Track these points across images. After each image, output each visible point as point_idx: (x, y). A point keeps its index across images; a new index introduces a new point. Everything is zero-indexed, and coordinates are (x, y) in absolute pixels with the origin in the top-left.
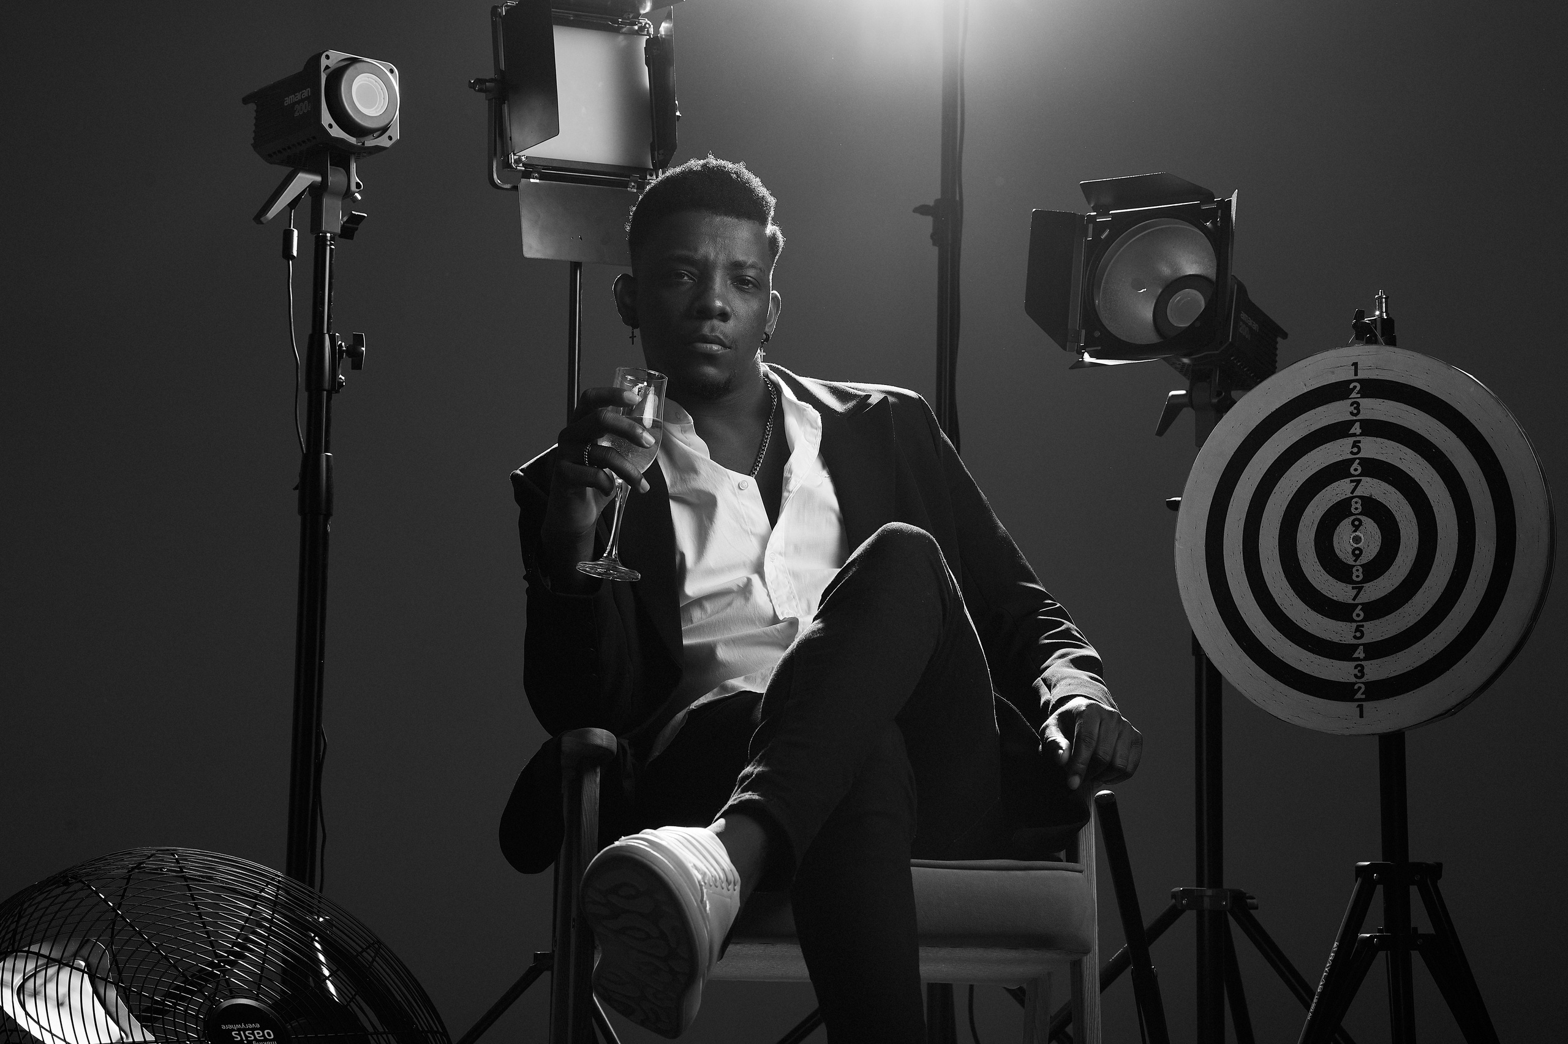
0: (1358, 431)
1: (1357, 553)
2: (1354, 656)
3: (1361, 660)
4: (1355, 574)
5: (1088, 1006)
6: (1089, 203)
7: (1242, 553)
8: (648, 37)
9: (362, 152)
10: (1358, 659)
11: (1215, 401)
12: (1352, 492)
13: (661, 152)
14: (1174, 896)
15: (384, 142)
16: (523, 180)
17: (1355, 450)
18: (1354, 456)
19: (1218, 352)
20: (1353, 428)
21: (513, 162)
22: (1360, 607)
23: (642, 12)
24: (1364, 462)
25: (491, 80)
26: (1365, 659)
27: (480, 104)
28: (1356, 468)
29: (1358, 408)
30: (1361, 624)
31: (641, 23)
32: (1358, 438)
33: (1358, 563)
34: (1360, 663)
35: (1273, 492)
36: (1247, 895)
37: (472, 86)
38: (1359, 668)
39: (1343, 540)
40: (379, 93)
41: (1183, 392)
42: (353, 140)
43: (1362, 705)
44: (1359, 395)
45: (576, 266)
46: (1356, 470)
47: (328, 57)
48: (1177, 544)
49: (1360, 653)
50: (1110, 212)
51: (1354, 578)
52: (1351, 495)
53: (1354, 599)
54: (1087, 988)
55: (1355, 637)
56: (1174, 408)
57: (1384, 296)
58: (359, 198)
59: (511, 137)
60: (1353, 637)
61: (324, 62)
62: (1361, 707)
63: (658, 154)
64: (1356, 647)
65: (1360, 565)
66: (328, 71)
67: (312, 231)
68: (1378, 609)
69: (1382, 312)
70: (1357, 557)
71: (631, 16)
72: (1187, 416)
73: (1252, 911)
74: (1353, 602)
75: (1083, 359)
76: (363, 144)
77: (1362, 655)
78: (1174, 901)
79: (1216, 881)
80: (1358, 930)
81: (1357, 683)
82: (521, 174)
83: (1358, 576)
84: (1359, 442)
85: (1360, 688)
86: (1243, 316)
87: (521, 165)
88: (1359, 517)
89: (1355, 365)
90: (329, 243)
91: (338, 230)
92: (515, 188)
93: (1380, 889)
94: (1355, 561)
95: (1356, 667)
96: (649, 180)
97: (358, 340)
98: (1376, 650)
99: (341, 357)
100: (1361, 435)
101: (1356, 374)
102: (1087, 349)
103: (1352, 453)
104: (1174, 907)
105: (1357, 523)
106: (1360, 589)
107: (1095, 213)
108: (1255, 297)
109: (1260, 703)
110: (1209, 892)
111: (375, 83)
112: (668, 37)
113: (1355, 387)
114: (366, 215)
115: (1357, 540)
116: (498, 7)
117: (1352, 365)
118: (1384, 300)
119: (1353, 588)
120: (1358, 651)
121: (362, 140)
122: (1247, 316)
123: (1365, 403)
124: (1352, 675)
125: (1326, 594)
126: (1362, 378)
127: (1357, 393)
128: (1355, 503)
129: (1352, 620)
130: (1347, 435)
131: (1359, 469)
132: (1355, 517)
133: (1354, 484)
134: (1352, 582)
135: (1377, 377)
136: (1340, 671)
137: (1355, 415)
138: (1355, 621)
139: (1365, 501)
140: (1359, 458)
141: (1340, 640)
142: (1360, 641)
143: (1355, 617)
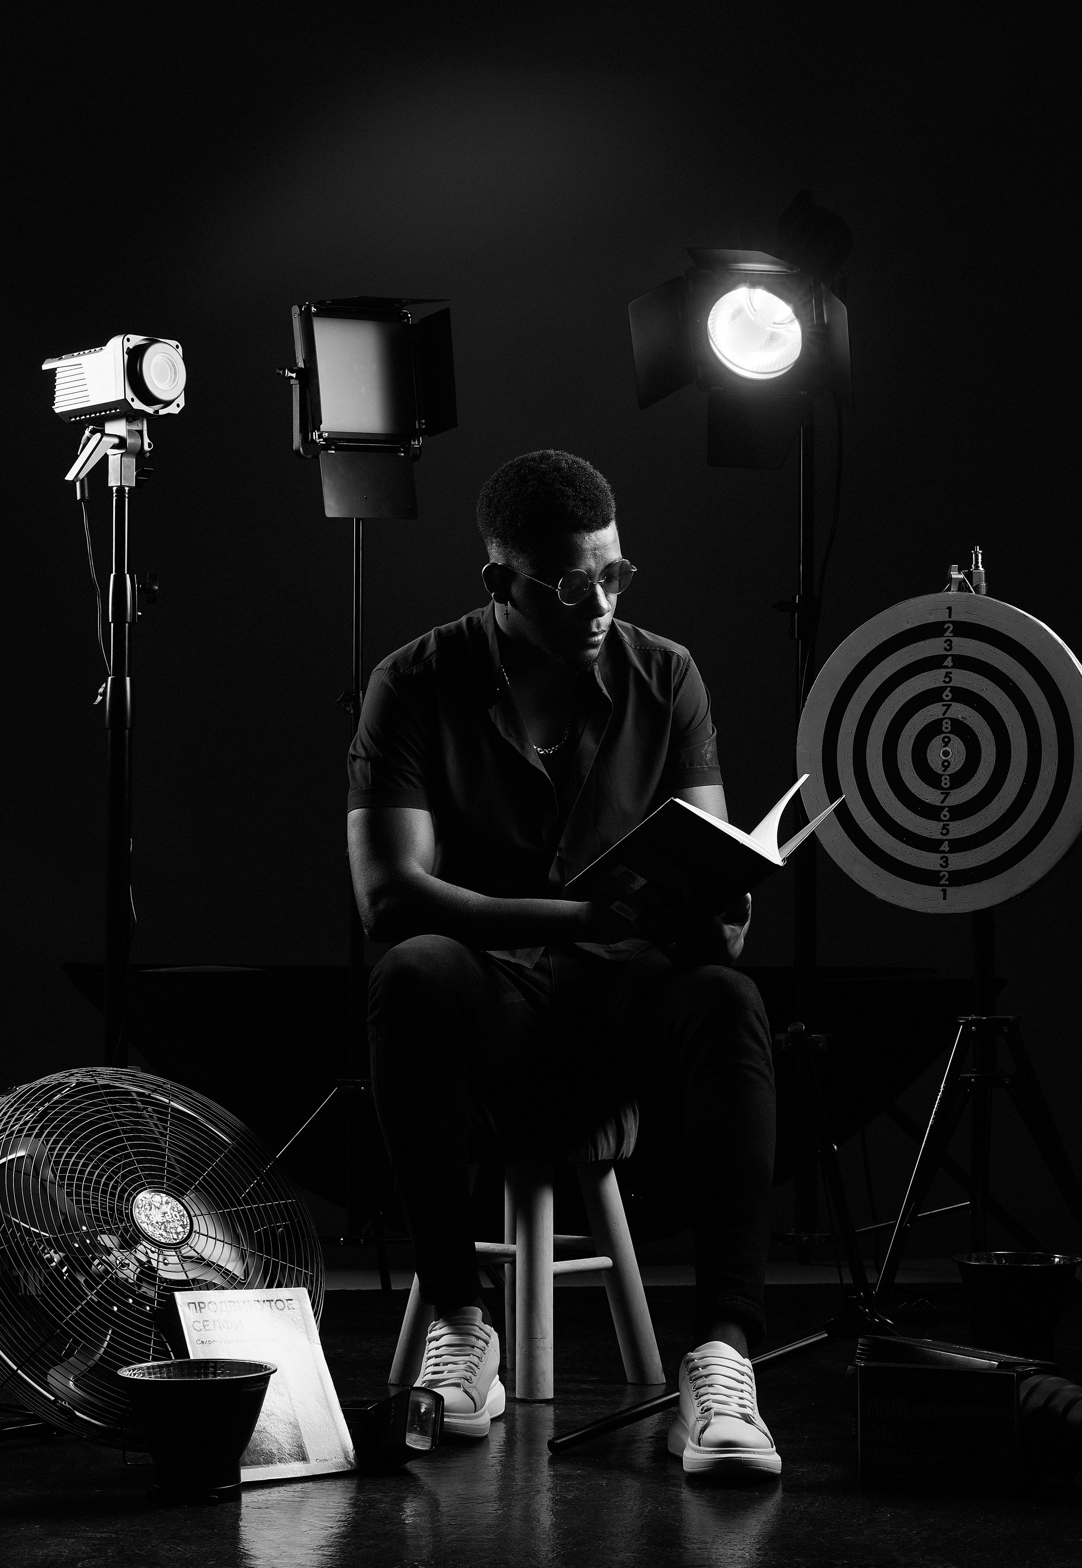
0: (951, 664)
1: (946, 765)
2: (942, 849)
3: (946, 853)
4: (944, 781)
7: (852, 759)
8: (409, 324)
10: (944, 852)
12: (944, 714)
13: (423, 421)
17: (947, 679)
18: (945, 685)
20: (946, 661)
22: (947, 809)
24: (954, 690)
26: (949, 852)
28: (947, 695)
29: (950, 645)
30: (947, 823)
32: (949, 670)
33: (946, 773)
34: (946, 855)
38: (945, 859)
39: (935, 754)
43: (946, 889)
44: (952, 635)
49: (945, 847)
51: (943, 785)
52: (944, 717)
53: (942, 802)
55: (942, 834)
62: (944, 891)
64: (942, 841)
65: (948, 775)
68: (961, 812)
69: (974, 564)
70: (946, 768)
74: (941, 805)
77: (947, 849)
81: (942, 871)
83: (946, 784)
84: (951, 673)
85: (944, 875)
89: (950, 608)
92: (316, 458)
94: (944, 771)
95: (942, 858)
96: (414, 445)
98: (961, 845)
100: (952, 667)
101: (950, 617)
103: (944, 682)
105: (946, 740)
106: (947, 794)
109: (867, 887)
113: (949, 627)
115: (946, 753)
117: (947, 609)
119: (942, 794)
123: (956, 640)
124: (939, 865)
125: (919, 797)
126: (955, 620)
127: (950, 633)
128: (947, 723)
129: (939, 820)
130: (941, 667)
131: (950, 695)
132: (944, 735)
133: (946, 707)
134: (941, 788)
135: (967, 620)
136: (928, 861)
137: (948, 650)
138: (943, 821)
139: (955, 722)
140: (949, 687)
141: (931, 836)
142: (947, 837)
143: (943, 817)
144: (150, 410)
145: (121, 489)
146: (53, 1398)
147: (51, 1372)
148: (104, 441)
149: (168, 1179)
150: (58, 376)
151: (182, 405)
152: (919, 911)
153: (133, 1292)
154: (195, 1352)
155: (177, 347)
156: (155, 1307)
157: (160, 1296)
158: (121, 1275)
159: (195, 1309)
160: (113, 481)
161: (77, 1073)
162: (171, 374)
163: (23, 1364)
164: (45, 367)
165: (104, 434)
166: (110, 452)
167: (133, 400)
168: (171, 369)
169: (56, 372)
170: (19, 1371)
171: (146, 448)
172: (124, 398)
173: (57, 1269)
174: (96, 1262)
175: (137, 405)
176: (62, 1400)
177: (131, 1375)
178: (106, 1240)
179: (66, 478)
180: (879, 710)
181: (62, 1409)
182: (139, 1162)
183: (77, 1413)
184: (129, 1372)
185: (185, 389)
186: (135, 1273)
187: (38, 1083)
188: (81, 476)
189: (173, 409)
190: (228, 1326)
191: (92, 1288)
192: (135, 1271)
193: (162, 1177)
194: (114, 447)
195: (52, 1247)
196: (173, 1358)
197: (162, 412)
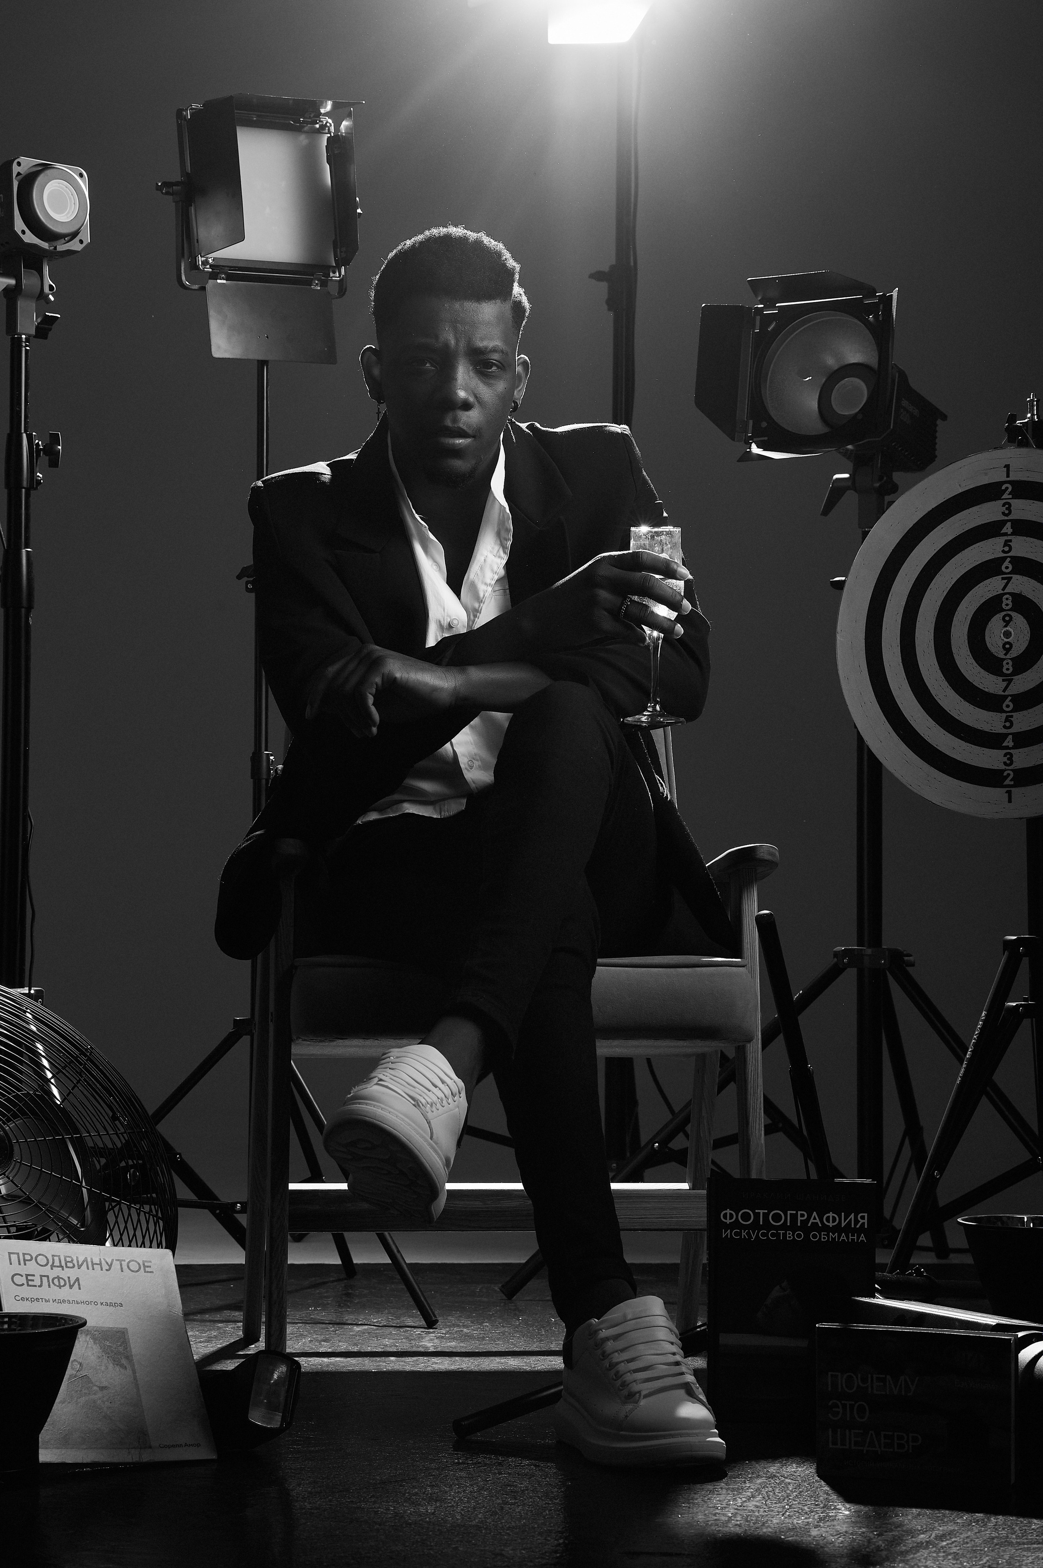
0: (1010, 531)
1: (1007, 647)
2: (1004, 745)
3: (1010, 749)
4: (1005, 667)
5: (751, 1087)
6: (756, 296)
7: (899, 646)
8: (329, 135)
9: (53, 255)
10: (1007, 748)
11: (877, 485)
12: (1003, 589)
13: (344, 249)
14: (836, 954)
15: (75, 245)
16: (211, 282)
17: (1007, 549)
18: (1004, 555)
19: (880, 439)
20: (1005, 528)
21: (200, 264)
22: (1010, 698)
23: (322, 111)
24: (1015, 560)
25: (177, 184)
26: (1014, 748)
27: (168, 206)
28: (1007, 567)
29: (1009, 509)
30: (1010, 714)
31: (322, 122)
32: (1009, 538)
33: (1008, 656)
34: (1009, 751)
35: (929, 588)
36: (905, 952)
37: (159, 188)
38: (1008, 756)
39: (994, 635)
40: (70, 199)
41: (847, 476)
42: (45, 245)
43: (1011, 791)
44: (1010, 496)
45: (262, 363)
47: (19, 164)
48: (839, 638)
49: (1009, 742)
50: (777, 305)
51: (1005, 671)
52: (1002, 592)
53: (1004, 691)
54: (750, 1071)
55: (1005, 727)
56: (839, 489)
57: (1036, 399)
58: (52, 299)
59: (197, 240)
60: (1003, 727)
61: (16, 169)
62: (1009, 793)
63: (341, 252)
64: (1005, 736)
65: (1009, 659)
66: (20, 177)
67: (8, 333)
68: (1024, 701)
69: (1033, 415)
70: (1007, 651)
71: (312, 116)
72: (851, 499)
73: (909, 969)
74: (1003, 693)
75: (750, 449)
76: (55, 248)
77: (1011, 744)
78: (836, 959)
79: (876, 940)
80: (1006, 1000)
81: (1006, 770)
82: (208, 274)
83: (1008, 669)
84: (1010, 541)
85: (1009, 775)
86: (905, 403)
87: (208, 266)
88: (1009, 612)
89: (1007, 467)
90: (24, 344)
91: (33, 332)
92: (203, 288)
93: (1025, 961)
94: (1006, 654)
95: (1005, 755)
96: (332, 277)
97: (55, 439)
98: (1025, 740)
99: (38, 455)
100: (1012, 534)
101: (1008, 476)
102: (755, 440)
103: (1003, 551)
104: (836, 965)
105: (1007, 618)
106: (1010, 681)
107: (762, 306)
108: (914, 383)
109: (915, 789)
110: (869, 951)
111: (65, 188)
112: (348, 135)
113: (1007, 488)
114: (59, 316)
115: (1007, 634)
116: (183, 110)
117: (1004, 467)
118: (1035, 402)
119: (1003, 680)
120: (1008, 739)
121: (55, 244)
122: (907, 403)
123: (1016, 503)
124: (1003, 764)
125: (975, 685)
126: (1013, 479)
127: (1008, 495)
128: (1006, 599)
129: (1002, 711)
130: (999, 534)
131: (1011, 566)
132: (1005, 613)
133: (1005, 581)
134: (1001, 674)
135: (1027, 479)
136: (991, 759)
137: (1007, 515)
138: (1005, 712)
139: (1016, 597)
140: (1010, 557)
141: (991, 730)
142: (1010, 731)
143: (1005, 708)
154: (12, 1307)
159: (17, 1261)
190: (60, 1283)
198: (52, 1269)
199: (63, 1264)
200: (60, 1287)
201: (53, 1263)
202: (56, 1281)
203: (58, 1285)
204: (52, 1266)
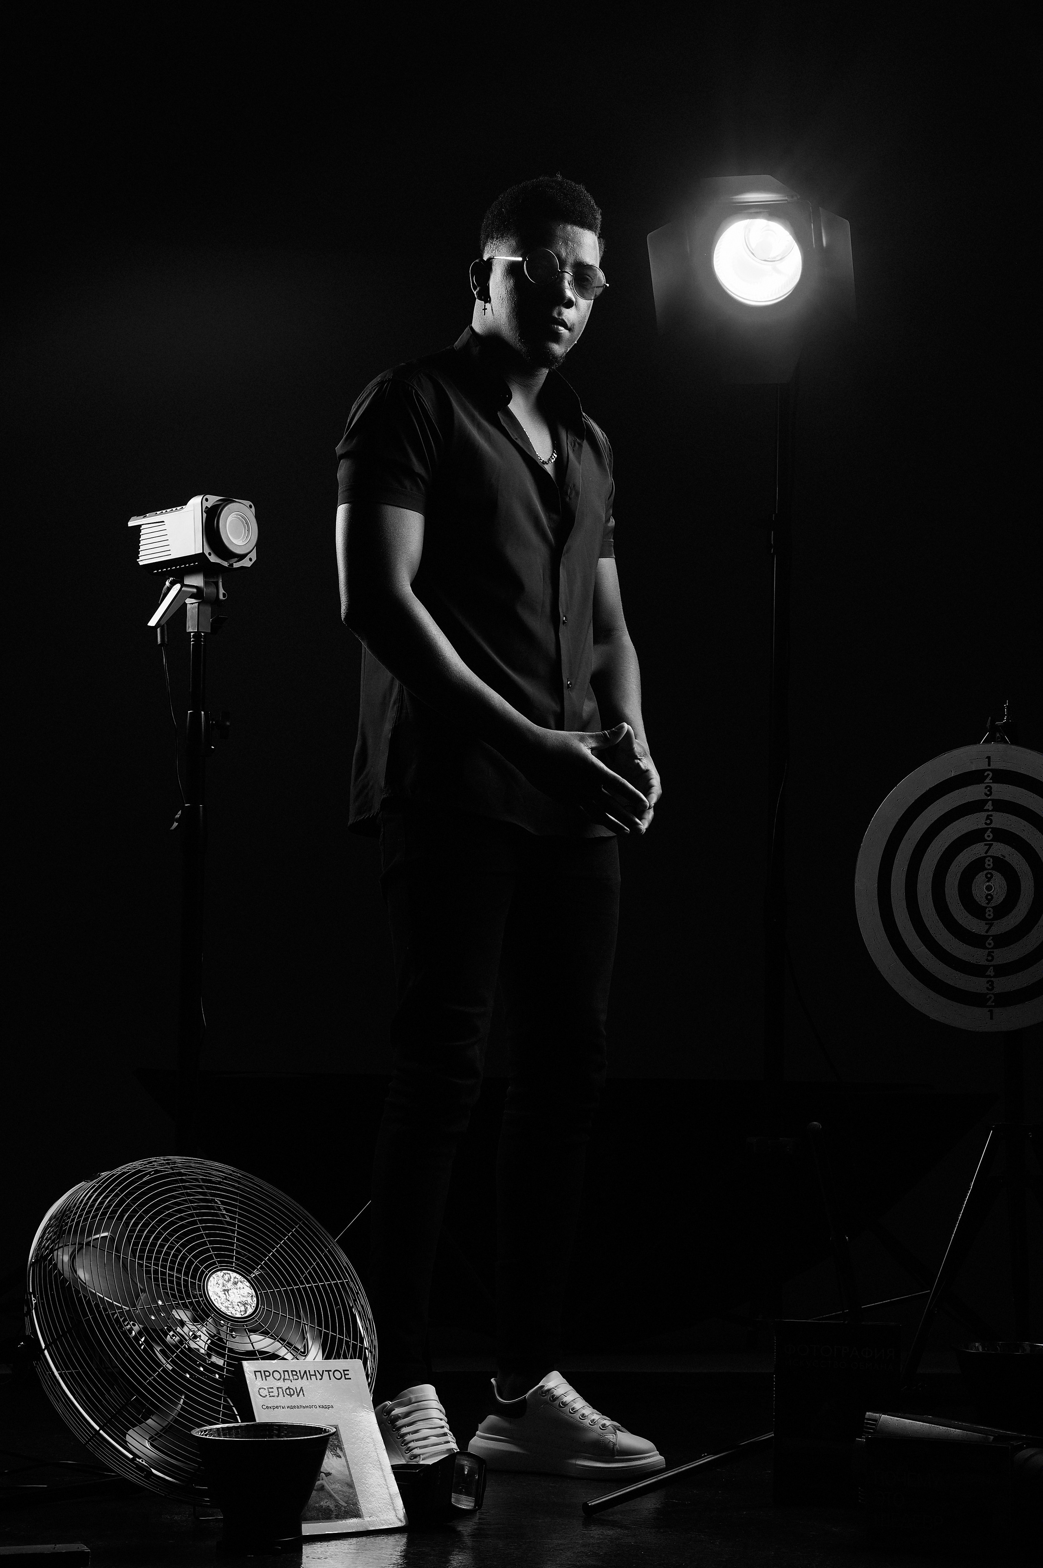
0: (991, 808)
1: (989, 898)
2: (987, 974)
3: (991, 977)
4: (988, 913)
7: (904, 895)
10: (989, 976)
12: (986, 853)
17: (988, 822)
18: (986, 826)
20: (987, 805)
22: (991, 938)
24: (994, 830)
26: (994, 977)
28: (988, 835)
29: (990, 791)
30: (991, 950)
32: (990, 813)
33: (990, 905)
34: (990, 979)
38: (990, 983)
39: (979, 888)
43: (992, 1010)
44: (991, 781)
46: (989, 836)
48: (857, 886)
49: (990, 972)
51: (987, 916)
52: (985, 855)
53: (987, 932)
55: (987, 960)
62: (991, 1012)
64: (988, 967)
65: (991, 907)
68: (1004, 940)
70: (989, 901)
74: (985, 934)
77: (992, 974)
81: (988, 994)
83: (989, 915)
84: (991, 816)
85: (991, 997)
88: (990, 871)
89: (989, 758)
94: (988, 904)
95: (988, 982)
98: (1003, 970)
100: (992, 810)
101: (989, 765)
103: (986, 824)
105: (989, 876)
106: (991, 925)
109: (921, 1009)
113: (988, 775)
117: (986, 759)
119: (986, 924)
120: (990, 970)
123: (996, 787)
124: (986, 989)
125: (966, 927)
126: (993, 768)
127: (990, 779)
128: (989, 861)
129: (985, 948)
130: (982, 810)
131: (991, 835)
132: (987, 871)
133: (987, 847)
134: (985, 919)
135: (1005, 768)
136: (976, 985)
137: (988, 796)
138: (988, 949)
139: (995, 859)
140: (991, 828)
141: (976, 962)
142: (991, 963)
143: (987, 945)
144: (226, 564)
145: (197, 635)
146: (131, 1456)
147: (130, 1432)
148: (184, 591)
149: (237, 1259)
150: (143, 532)
151: (254, 559)
152: (969, 1029)
153: (204, 1360)
154: (262, 1416)
155: (251, 506)
156: (225, 1375)
157: (229, 1364)
158: (193, 1345)
159: (260, 1377)
160: (191, 627)
161: (155, 1161)
162: (245, 531)
163: (105, 1424)
164: (131, 524)
165: (183, 585)
166: (189, 601)
167: (210, 554)
168: (245, 528)
169: (141, 528)
170: (101, 1432)
171: (221, 597)
172: (202, 552)
173: (136, 1339)
174: (171, 1333)
175: (213, 559)
176: (140, 1458)
177: (203, 1435)
178: (182, 1315)
179: (149, 624)
180: (928, 850)
181: (140, 1467)
182: (211, 1242)
183: (154, 1471)
184: (201, 1433)
185: (257, 545)
186: (206, 1343)
187: (118, 1170)
188: (162, 623)
189: (246, 563)
190: (290, 1393)
191: (167, 1357)
192: (207, 1341)
193: (232, 1257)
194: (193, 596)
195: (132, 1319)
196: (240, 1421)
197: (236, 565)
198: (284, 1382)
199: (291, 1378)
200: (291, 1395)
201: (284, 1378)
202: (288, 1391)
203: (289, 1394)
204: (284, 1379)
